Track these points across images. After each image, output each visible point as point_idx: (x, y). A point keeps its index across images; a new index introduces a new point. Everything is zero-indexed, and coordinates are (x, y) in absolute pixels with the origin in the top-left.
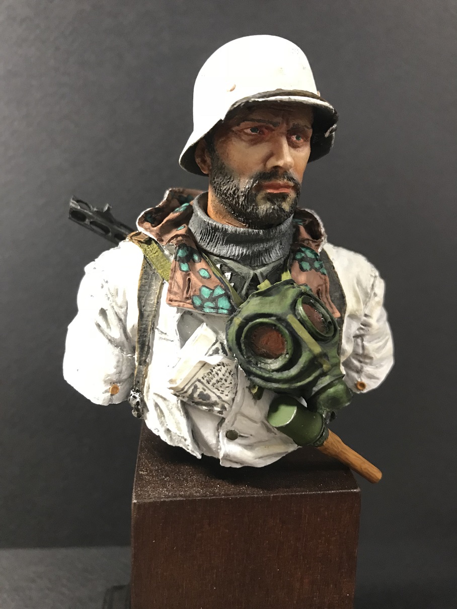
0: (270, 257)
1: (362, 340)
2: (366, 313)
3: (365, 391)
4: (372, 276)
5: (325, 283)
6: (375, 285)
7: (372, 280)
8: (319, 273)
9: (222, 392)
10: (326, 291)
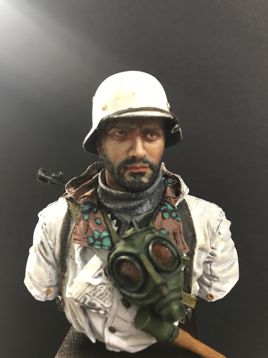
0: (143, 209)
1: (211, 266)
2: (213, 246)
3: (214, 300)
4: (218, 220)
5: (179, 227)
6: (219, 227)
7: (218, 222)
8: (175, 220)
9: (104, 302)
10: (180, 232)
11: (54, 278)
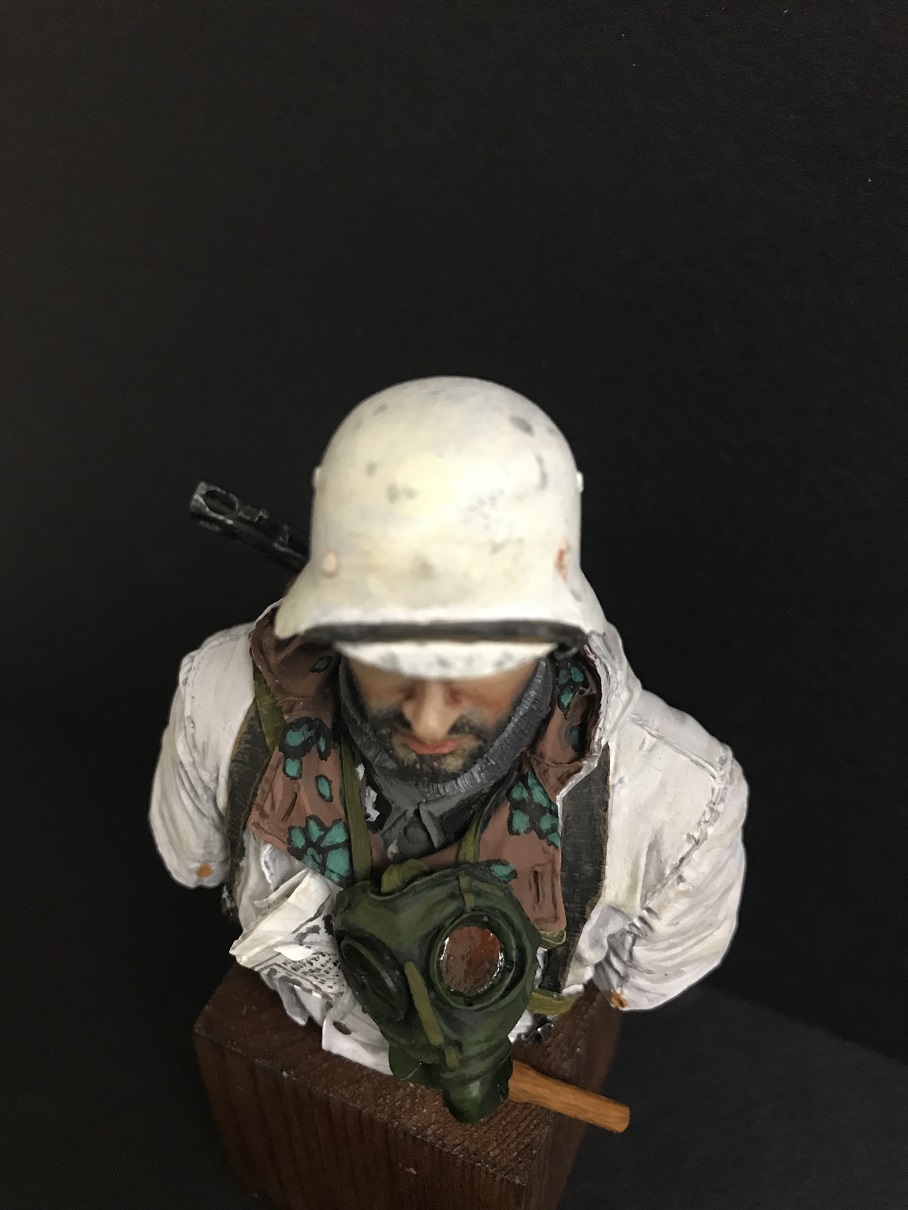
1: (633, 944)
2: (650, 906)
5: (553, 862)
6: (685, 862)
9: (323, 982)
11: (216, 851)
